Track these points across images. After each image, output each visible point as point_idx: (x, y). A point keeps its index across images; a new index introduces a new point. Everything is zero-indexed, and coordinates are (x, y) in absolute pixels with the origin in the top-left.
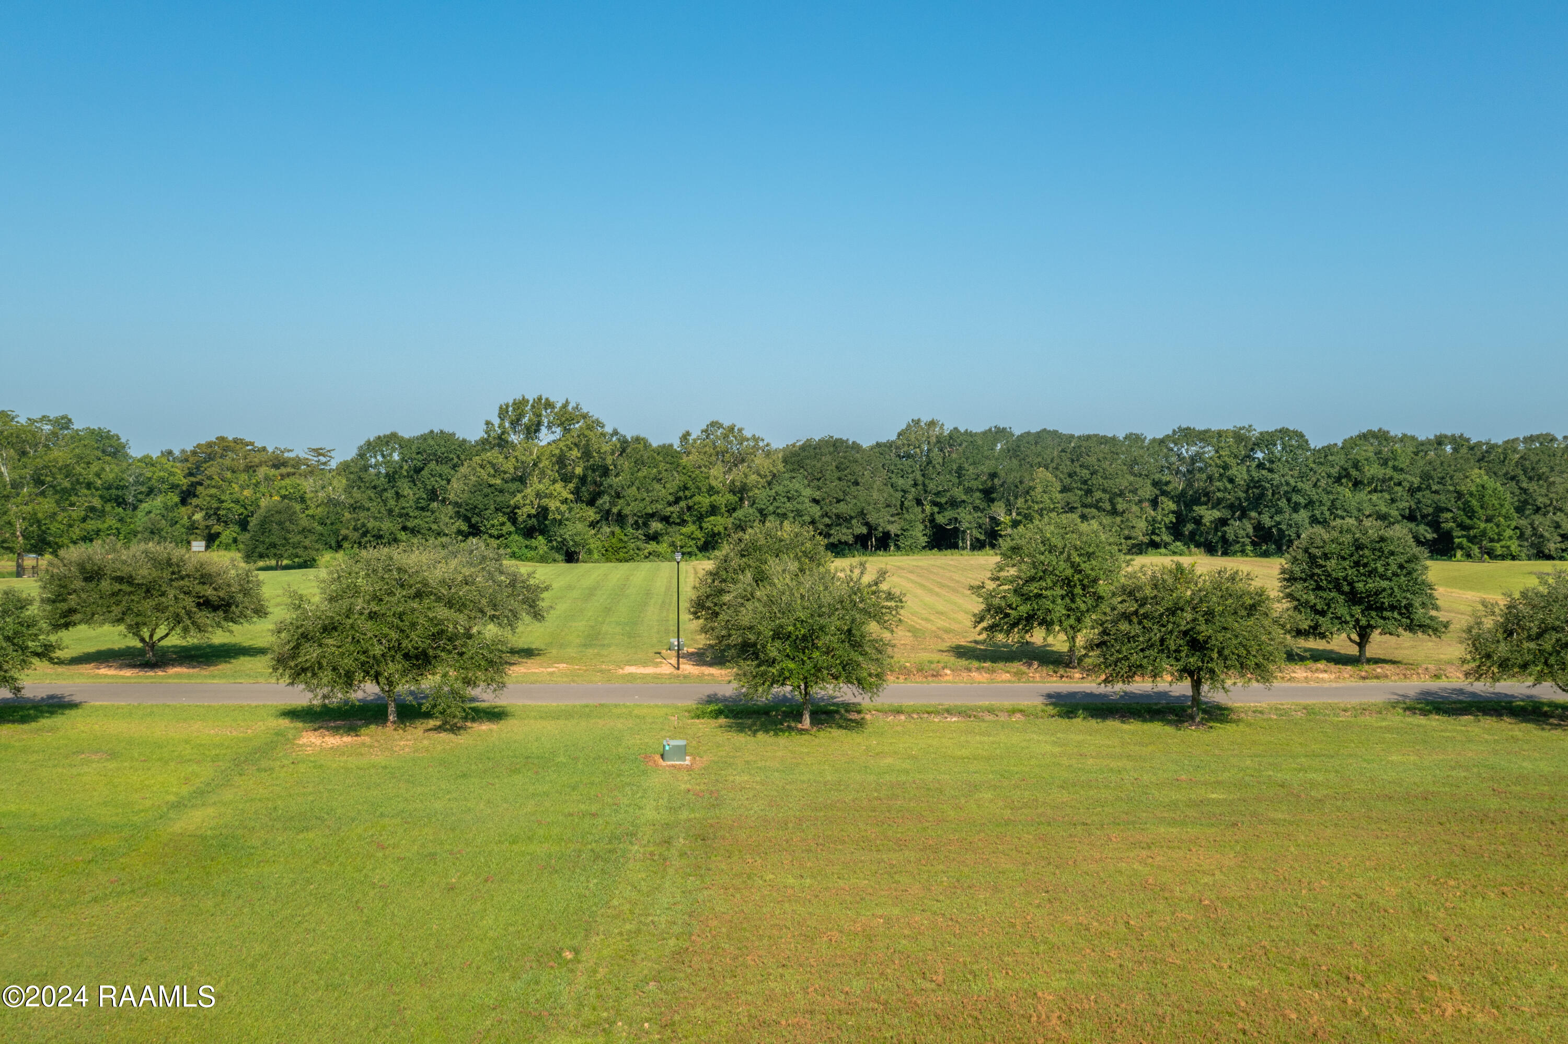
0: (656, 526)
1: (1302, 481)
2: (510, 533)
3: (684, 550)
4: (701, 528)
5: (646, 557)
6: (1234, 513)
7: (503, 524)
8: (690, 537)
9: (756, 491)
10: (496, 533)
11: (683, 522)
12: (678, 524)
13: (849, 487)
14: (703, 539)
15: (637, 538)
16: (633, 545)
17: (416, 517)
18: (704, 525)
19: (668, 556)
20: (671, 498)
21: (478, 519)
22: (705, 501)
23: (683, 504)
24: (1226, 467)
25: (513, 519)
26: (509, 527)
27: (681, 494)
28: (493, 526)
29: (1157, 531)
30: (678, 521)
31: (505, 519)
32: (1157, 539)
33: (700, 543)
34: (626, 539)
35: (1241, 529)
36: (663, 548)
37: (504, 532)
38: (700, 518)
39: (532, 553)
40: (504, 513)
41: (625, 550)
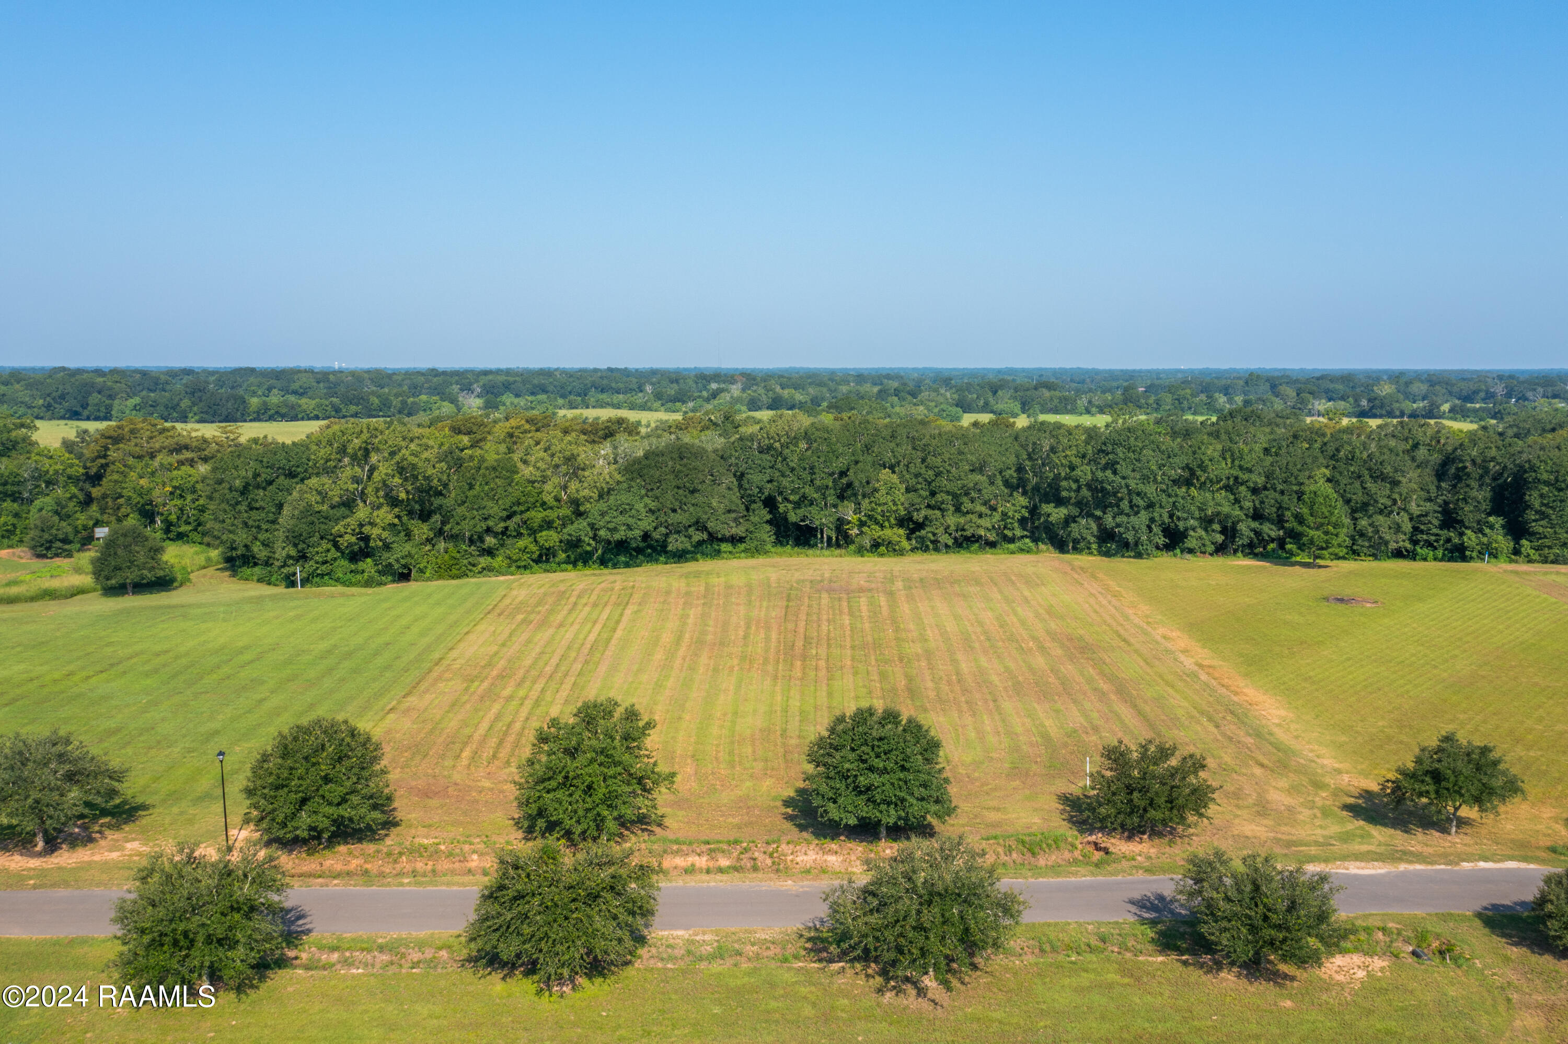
0: (490, 541)
1: (1143, 483)
2: (335, 559)
3: (519, 563)
4: (536, 541)
5: (480, 573)
6: (1082, 511)
7: (328, 551)
8: (524, 550)
9: (588, 506)
10: (321, 560)
11: (520, 535)
12: (515, 537)
13: (685, 496)
14: (538, 553)
15: (471, 554)
16: (465, 562)
17: (267, 531)
18: (539, 539)
19: (504, 570)
20: (505, 514)
21: (304, 546)
22: (537, 516)
23: (516, 519)
24: (1072, 468)
25: (336, 545)
26: (334, 553)
27: (515, 508)
28: (317, 553)
29: (1009, 526)
30: (515, 534)
31: (329, 546)
32: (1009, 533)
33: (535, 556)
34: (458, 555)
35: (1085, 528)
36: (499, 561)
37: (329, 558)
38: (533, 532)
39: (359, 577)
40: (329, 540)
41: (458, 567)
